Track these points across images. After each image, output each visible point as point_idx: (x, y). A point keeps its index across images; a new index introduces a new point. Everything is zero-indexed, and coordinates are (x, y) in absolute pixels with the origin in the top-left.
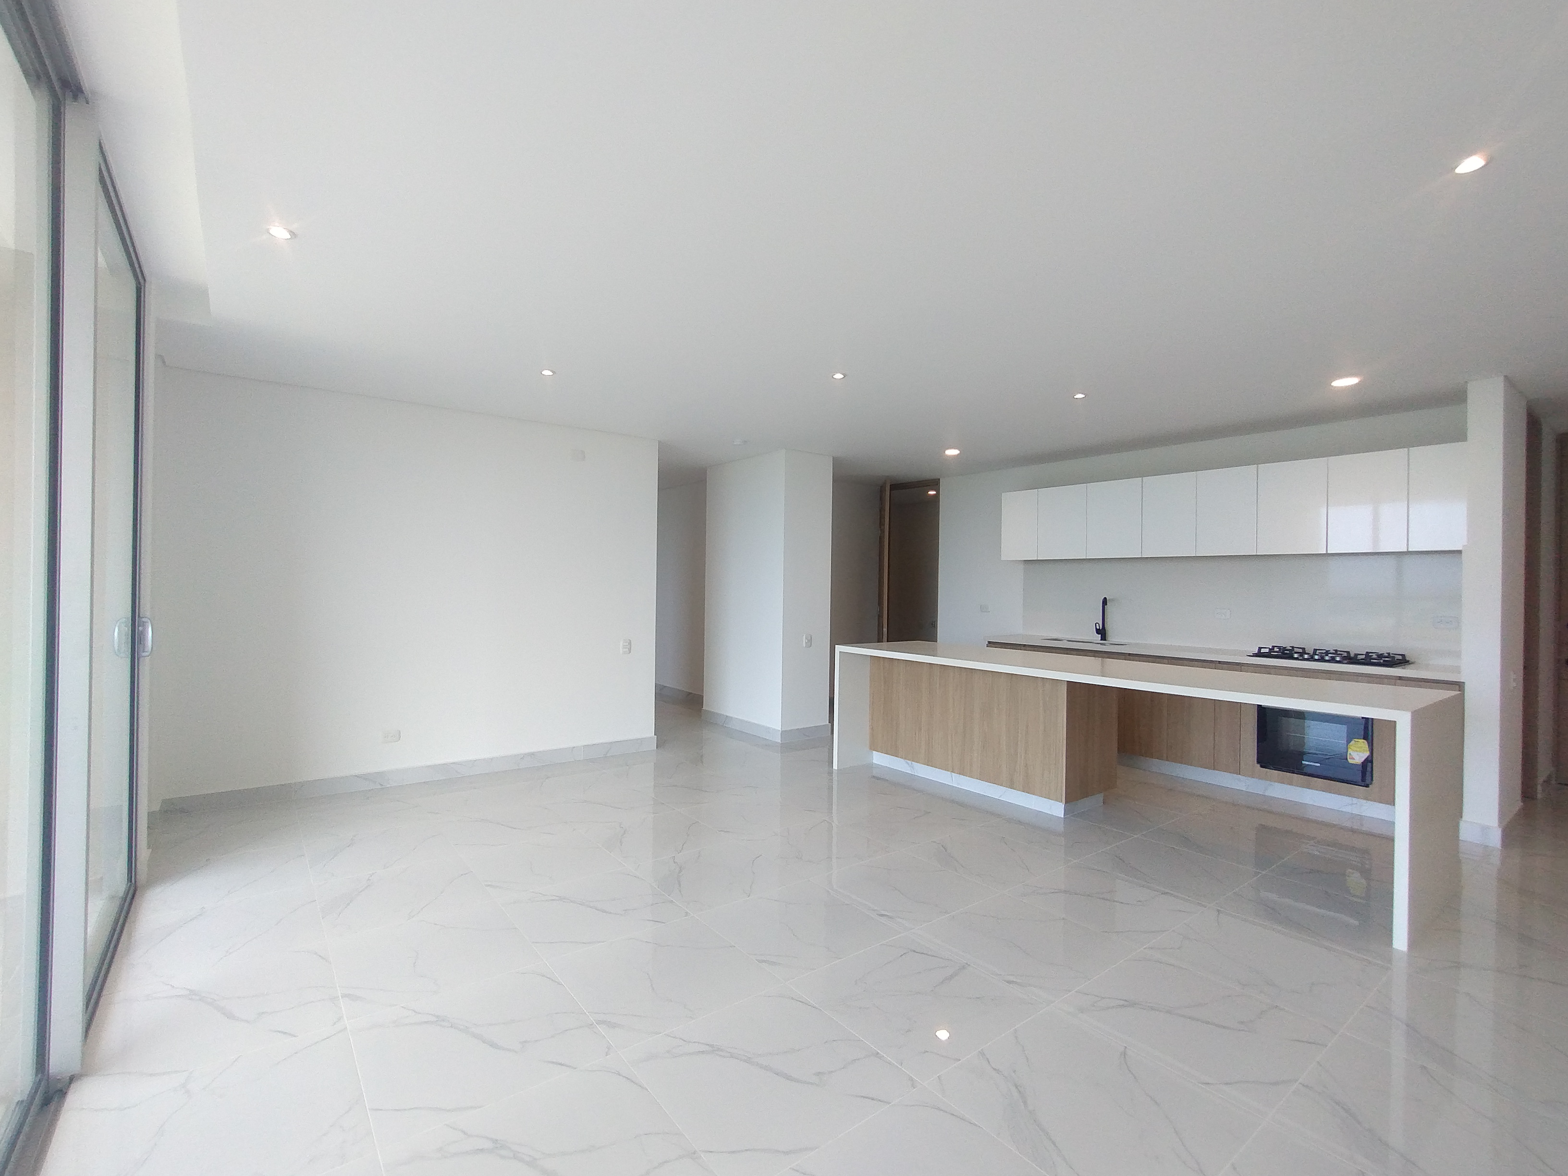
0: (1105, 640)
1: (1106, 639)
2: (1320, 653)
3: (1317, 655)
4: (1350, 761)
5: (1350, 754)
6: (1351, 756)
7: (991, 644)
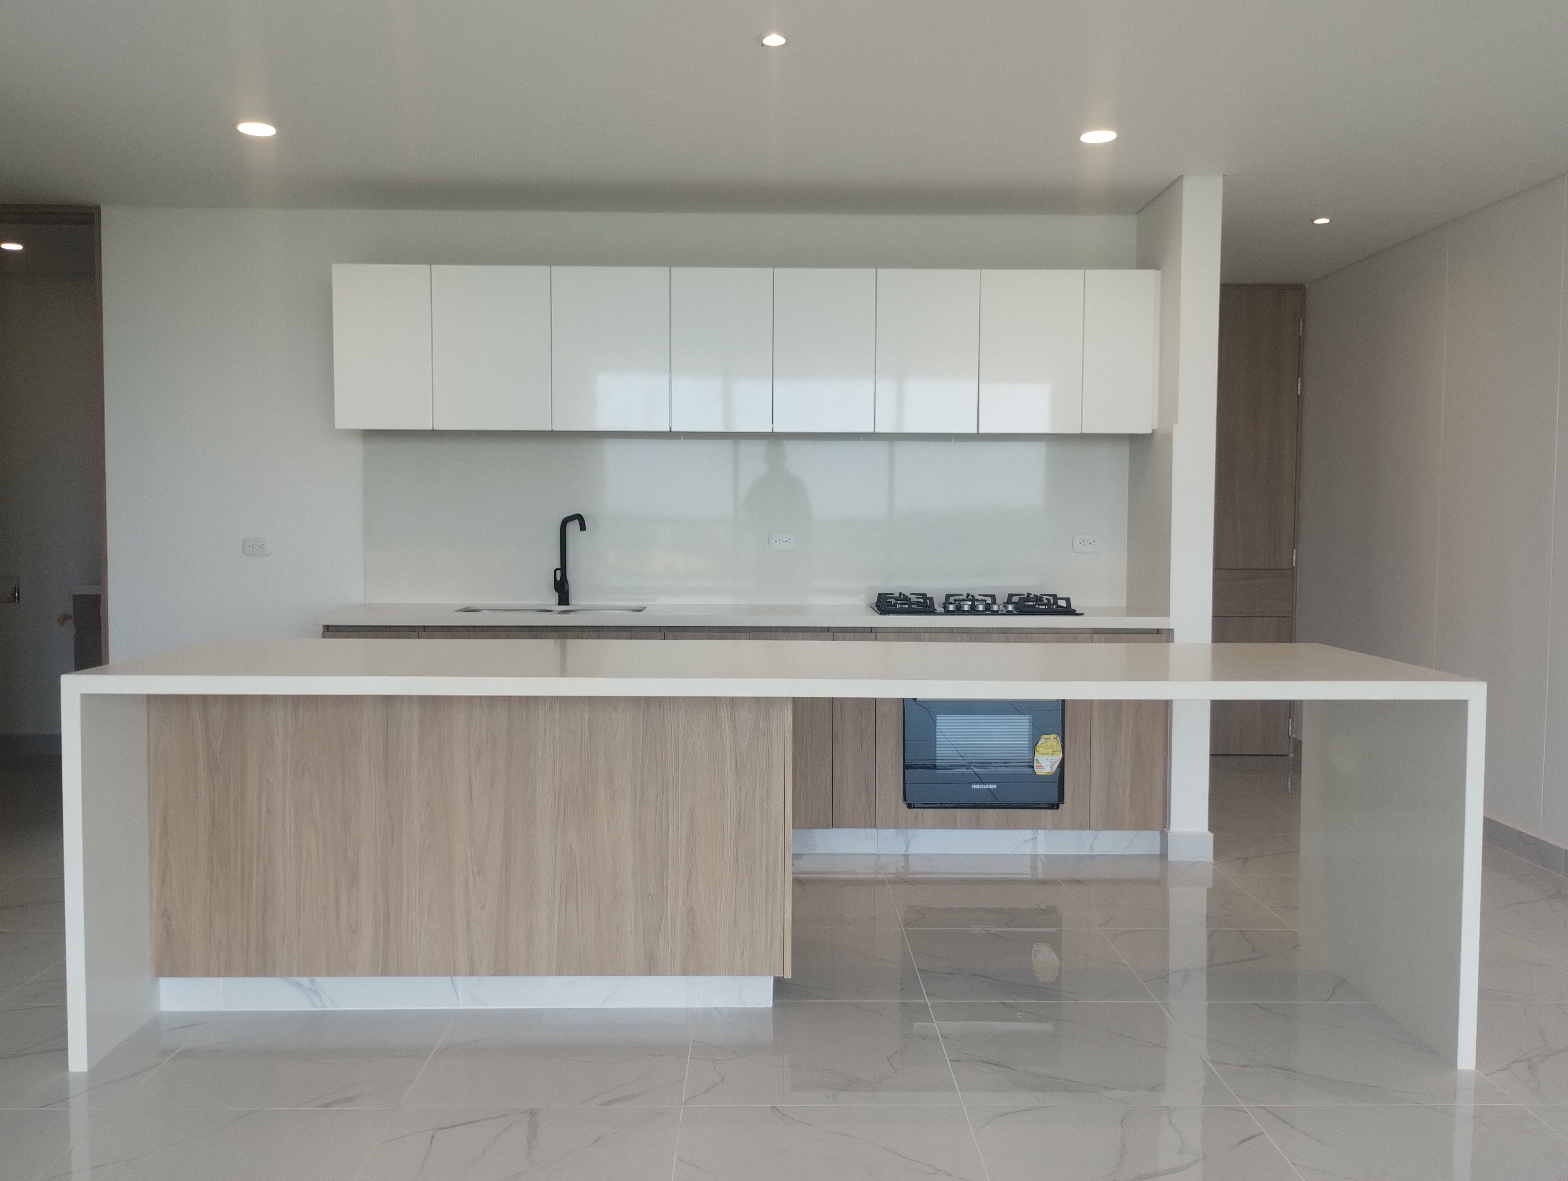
0: (567, 604)
1: (570, 603)
2: (955, 600)
3: (951, 603)
4: (1038, 772)
5: (1037, 760)
6: (1038, 764)
7: (330, 631)
